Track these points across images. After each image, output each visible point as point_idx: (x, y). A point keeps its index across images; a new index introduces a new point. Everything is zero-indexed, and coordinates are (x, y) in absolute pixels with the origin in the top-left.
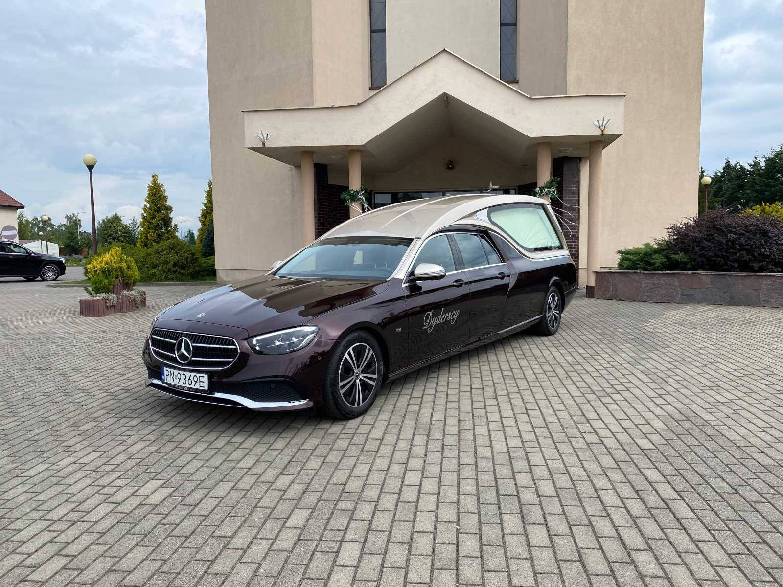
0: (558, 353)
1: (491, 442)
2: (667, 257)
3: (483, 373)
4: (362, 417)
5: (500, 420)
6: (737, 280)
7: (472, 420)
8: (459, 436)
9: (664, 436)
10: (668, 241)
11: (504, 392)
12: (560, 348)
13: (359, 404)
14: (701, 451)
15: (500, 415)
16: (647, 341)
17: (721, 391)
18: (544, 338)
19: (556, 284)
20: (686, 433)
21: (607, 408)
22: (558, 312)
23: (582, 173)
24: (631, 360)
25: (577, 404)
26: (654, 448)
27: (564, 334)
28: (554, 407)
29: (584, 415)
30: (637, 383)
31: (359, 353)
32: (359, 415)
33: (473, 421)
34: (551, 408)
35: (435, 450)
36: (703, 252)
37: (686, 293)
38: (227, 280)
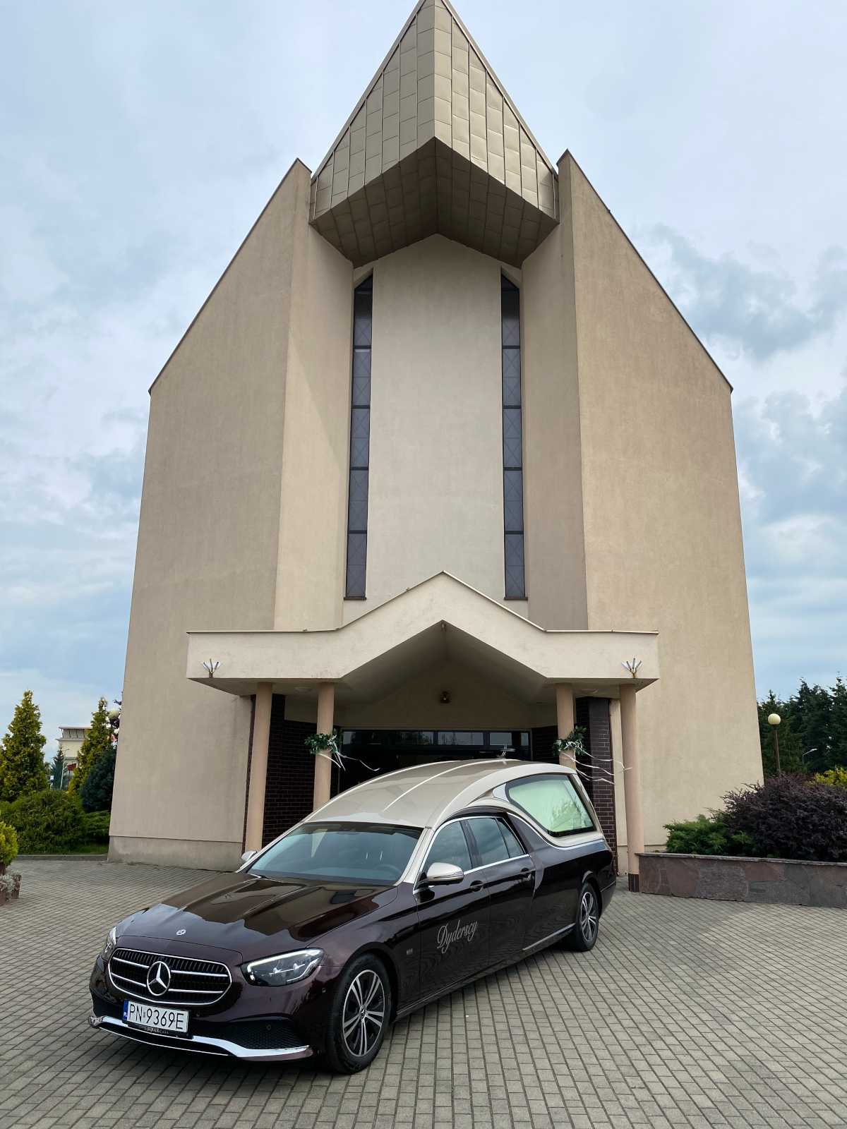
0: (598, 979)
1: (527, 1101)
2: (726, 836)
3: (507, 1008)
4: (366, 1070)
5: (535, 1074)
6: (816, 872)
7: (501, 1073)
8: (489, 1095)
9: (725, 1092)
10: (727, 815)
11: (536, 1035)
12: (600, 970)
13: (363, 1052)
14: (765, 1110)
15: (535, 1066)
16: (707, 961)
17: (792, 1032)
18: (579, 955)
19: (590, 880)
20: (749, 1087)
21: (659, 1056)
22: (595, 918)
23: (612, 718)
24: (688, 989)
25: (624, 1051)
26: (714, 1107)
27: (603, 949)
28: (597, 1055)
29: (633, 1065)
30: (695, 1021)
31: (366, 982)
32: (363, 1068)
33: (503, 1074)
34: (593, 1055)
35: (462, 1112)
36: (770, 832)
37: (755, 887)
38: (125, 853)
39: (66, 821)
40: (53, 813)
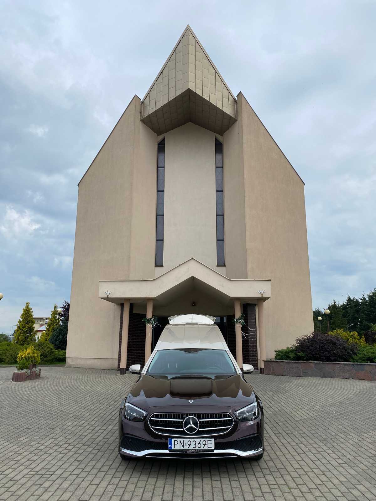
6: (325, 365)
10: (296, 346)
23: (256, 311)
36: (310, 352)
37: (305, 371)
38: (72, 364)
39: (48, 352)
40: (43, 349)
